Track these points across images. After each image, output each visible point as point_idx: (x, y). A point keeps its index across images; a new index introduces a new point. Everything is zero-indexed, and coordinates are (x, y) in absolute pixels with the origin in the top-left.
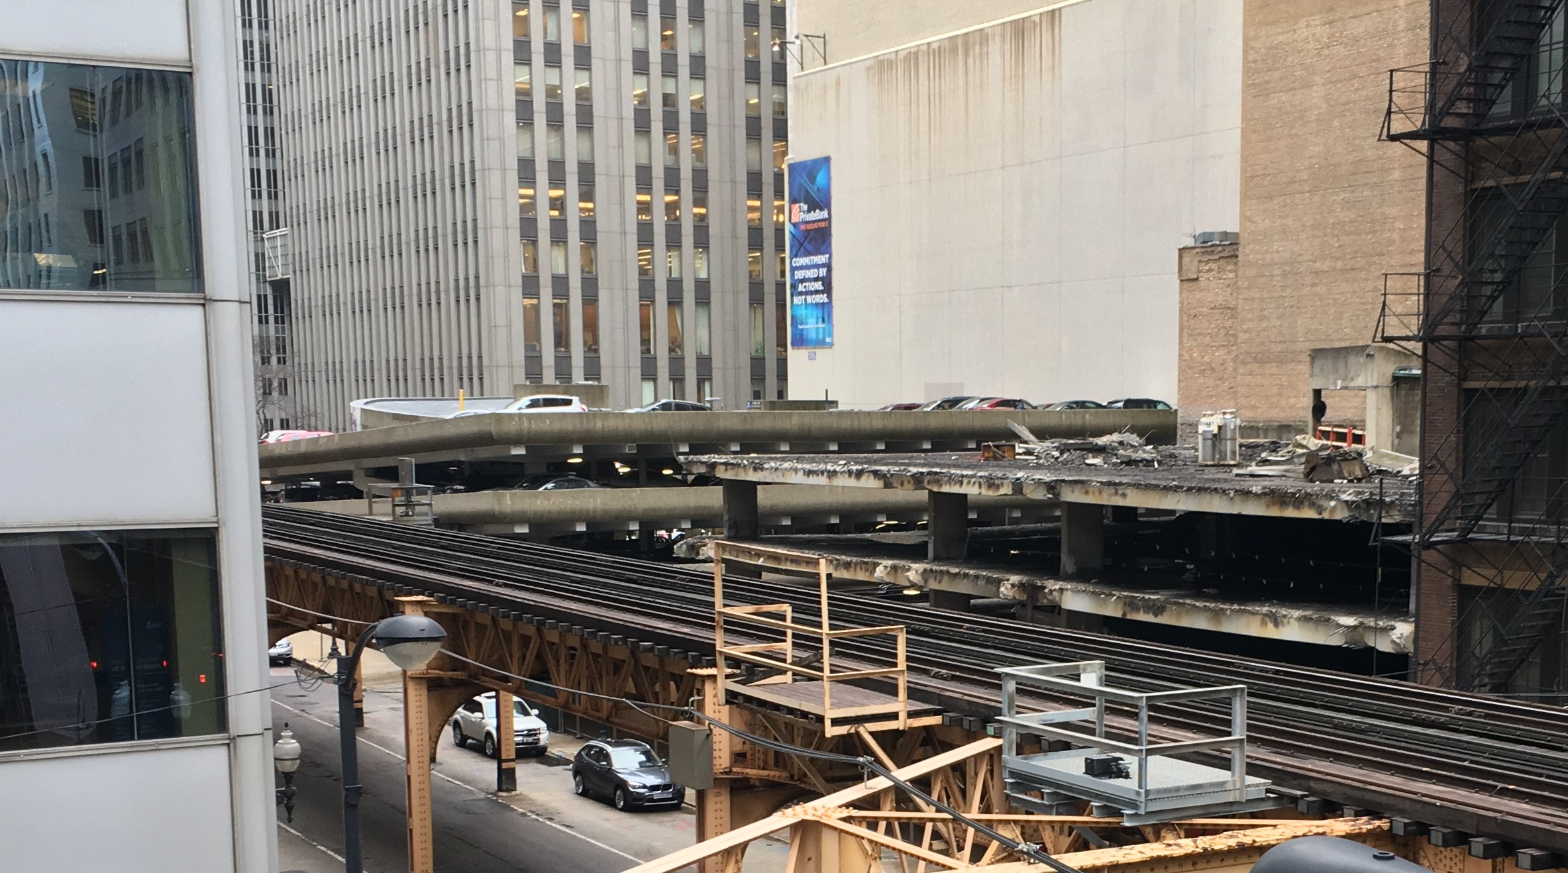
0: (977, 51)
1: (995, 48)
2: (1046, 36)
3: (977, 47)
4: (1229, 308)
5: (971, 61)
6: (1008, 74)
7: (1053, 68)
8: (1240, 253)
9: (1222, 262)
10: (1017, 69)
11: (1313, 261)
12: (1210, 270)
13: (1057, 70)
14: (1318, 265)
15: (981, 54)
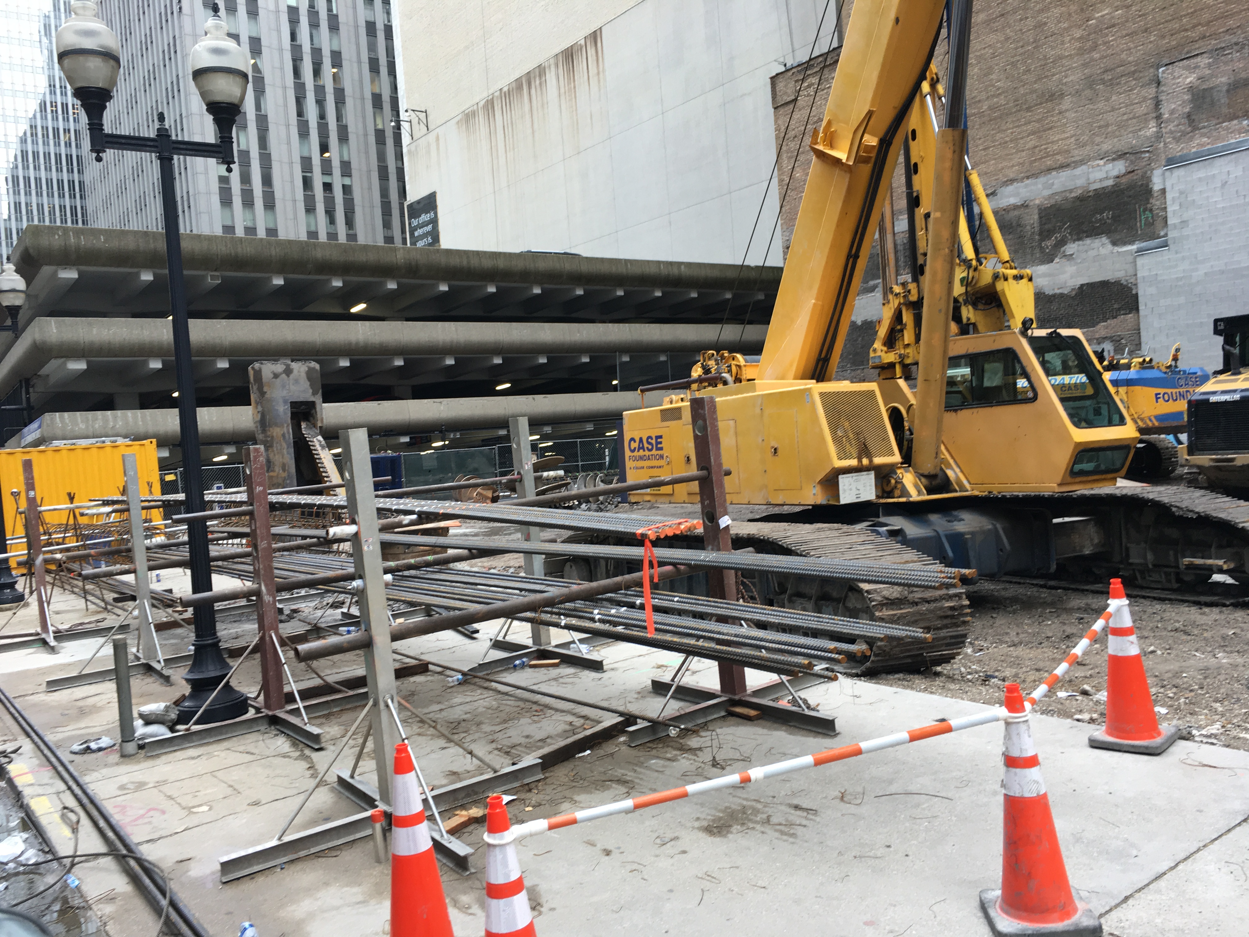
0: (538, 82)
1: (550, 76)
2: (591, 51)
3: (537, 79)
5: (533, 91)
6: (562, 90)
7: (598, 73)
9: (825, 72)
10: (569, 83)
12: (810, 86)
13: (601, 75)
15: (540, 84)
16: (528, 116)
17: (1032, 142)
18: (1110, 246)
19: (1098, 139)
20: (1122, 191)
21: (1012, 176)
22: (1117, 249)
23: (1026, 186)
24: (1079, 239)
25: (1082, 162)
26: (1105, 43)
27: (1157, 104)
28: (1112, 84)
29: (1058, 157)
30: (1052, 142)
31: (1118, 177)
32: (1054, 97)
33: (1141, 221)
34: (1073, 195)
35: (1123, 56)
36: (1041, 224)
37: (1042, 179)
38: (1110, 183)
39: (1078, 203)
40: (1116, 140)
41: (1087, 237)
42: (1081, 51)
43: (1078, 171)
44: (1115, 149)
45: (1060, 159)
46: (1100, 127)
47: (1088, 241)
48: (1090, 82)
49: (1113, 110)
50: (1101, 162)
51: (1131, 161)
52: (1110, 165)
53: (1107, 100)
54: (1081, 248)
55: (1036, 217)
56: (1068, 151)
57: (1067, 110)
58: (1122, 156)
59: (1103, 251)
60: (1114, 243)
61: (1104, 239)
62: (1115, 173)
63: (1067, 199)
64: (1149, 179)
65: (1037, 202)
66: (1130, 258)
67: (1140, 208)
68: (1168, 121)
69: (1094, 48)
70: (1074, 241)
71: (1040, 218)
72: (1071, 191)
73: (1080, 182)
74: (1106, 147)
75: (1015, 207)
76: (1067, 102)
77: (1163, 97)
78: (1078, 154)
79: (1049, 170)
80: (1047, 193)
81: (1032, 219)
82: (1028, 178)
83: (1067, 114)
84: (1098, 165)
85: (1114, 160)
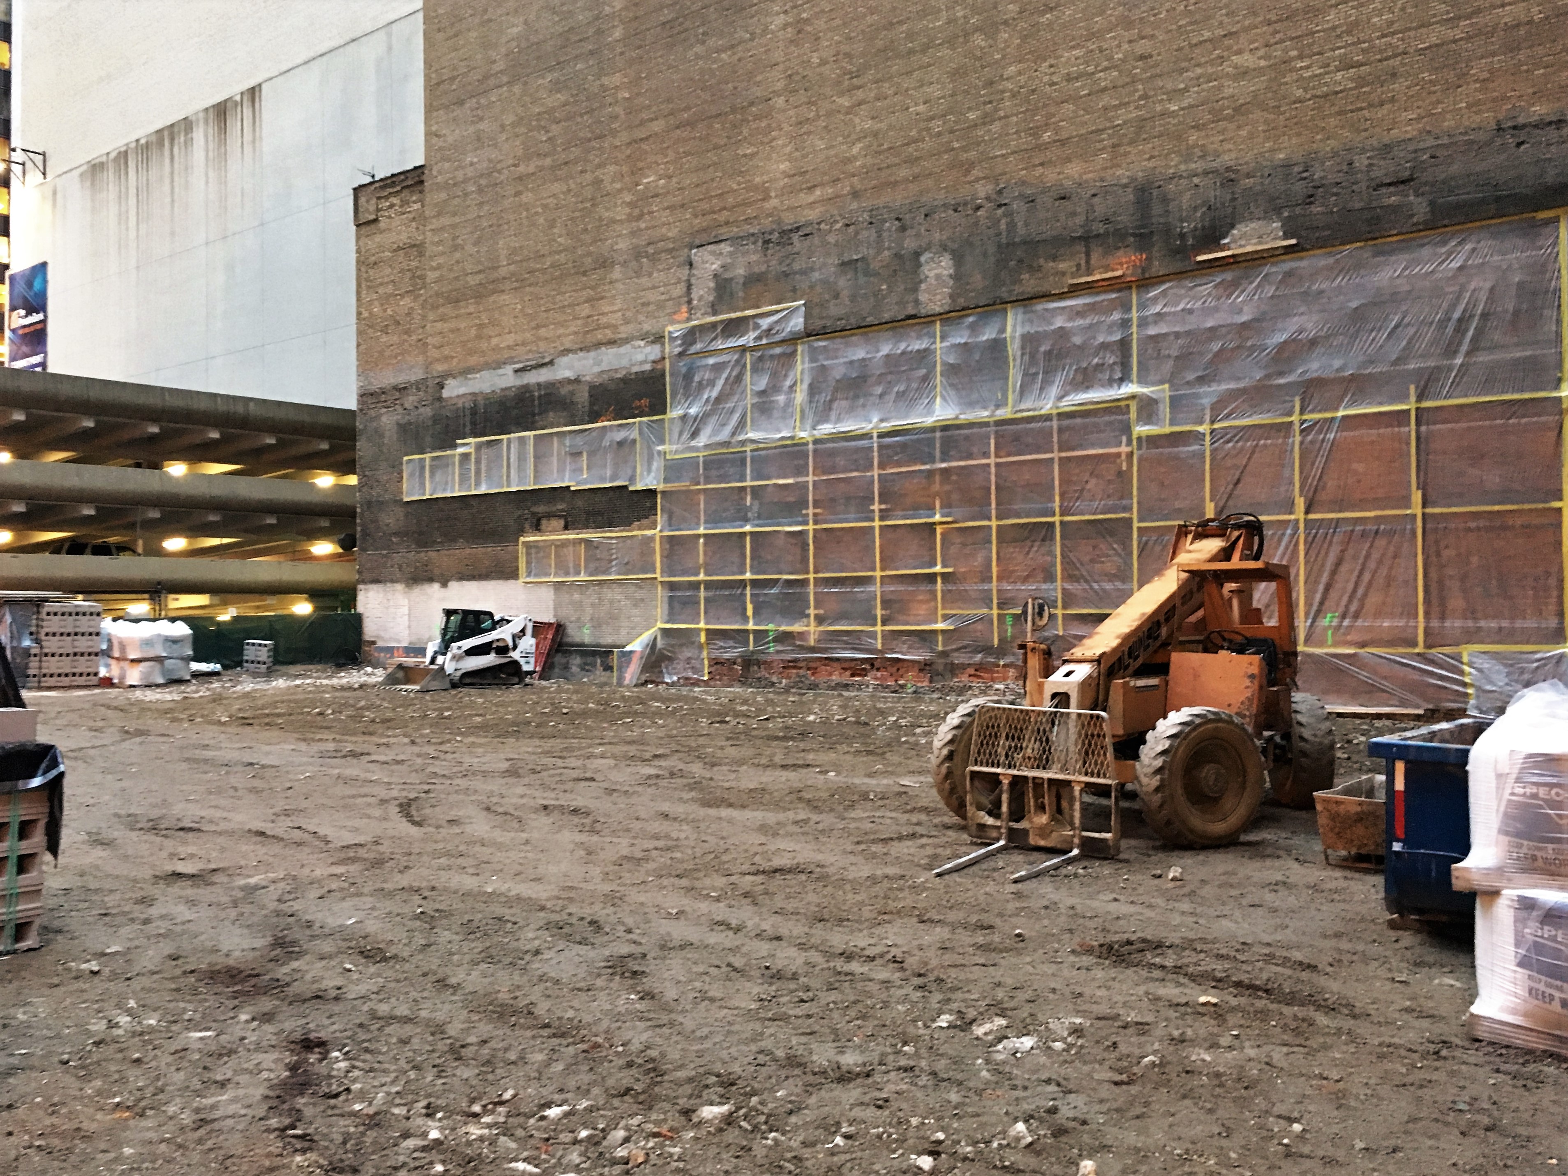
0: (182, 139)
1: (198, 135)
2: (247, 112)
3: (182, 135)
4: (414, 246)
5: (176, 150)
6: (211, 154)
7: (254, 142)
8: (424, 178)
9: (406, 193)
10: (219, 147)
11: (515, 165)
12: (392, 206)
13: (257, 144)
14: (522, 169)
15: (185, 142)
16: (167, 181)
17: (585, 310)
19: (641, 318)
20: (658, 378)
21: (568, 345)
23: (579, 360)
25: (626, 341)
26: (650, 213)
27: (689, 287)
28: (654, 259)
29: (608, 331)
30: (603, 314)
31: (654, 362)
32: (605, 264)
34: (619, 376)
35: (664, 229)
36: (592, 404)
37: (592, 354)
38: (648, 367)
39: (622, 385)
40: (653, 321)
42: (631, 218)
43: (623, 350)
44: (652, 331)
45: (609, 334)
46: (643, 304)
48: (638, 254)
49: (654, 287)
50: (642, 343)
52: (649, 349)
53: (650, 275)
55: (586, 395)
56: (615, 327)
57: (617, 281)
58: (657, 340)
62: (652, 357)
63: (612, 380)
65: (588, 378)
68: (698, 308)
69: (640, 217)
71: (591, 396)
72: (616, 370)
73: (625, 362)
74: (646, 327)
75: (569, 381)
76: (617, 273)
77: (693, 281)
78: (624, 331)
79: (598, 345)
80: (597, 369)
81: (583, 396)
82: (581, 349)
83: (617, 285)
84: (640, 346)
85: (653, 342)
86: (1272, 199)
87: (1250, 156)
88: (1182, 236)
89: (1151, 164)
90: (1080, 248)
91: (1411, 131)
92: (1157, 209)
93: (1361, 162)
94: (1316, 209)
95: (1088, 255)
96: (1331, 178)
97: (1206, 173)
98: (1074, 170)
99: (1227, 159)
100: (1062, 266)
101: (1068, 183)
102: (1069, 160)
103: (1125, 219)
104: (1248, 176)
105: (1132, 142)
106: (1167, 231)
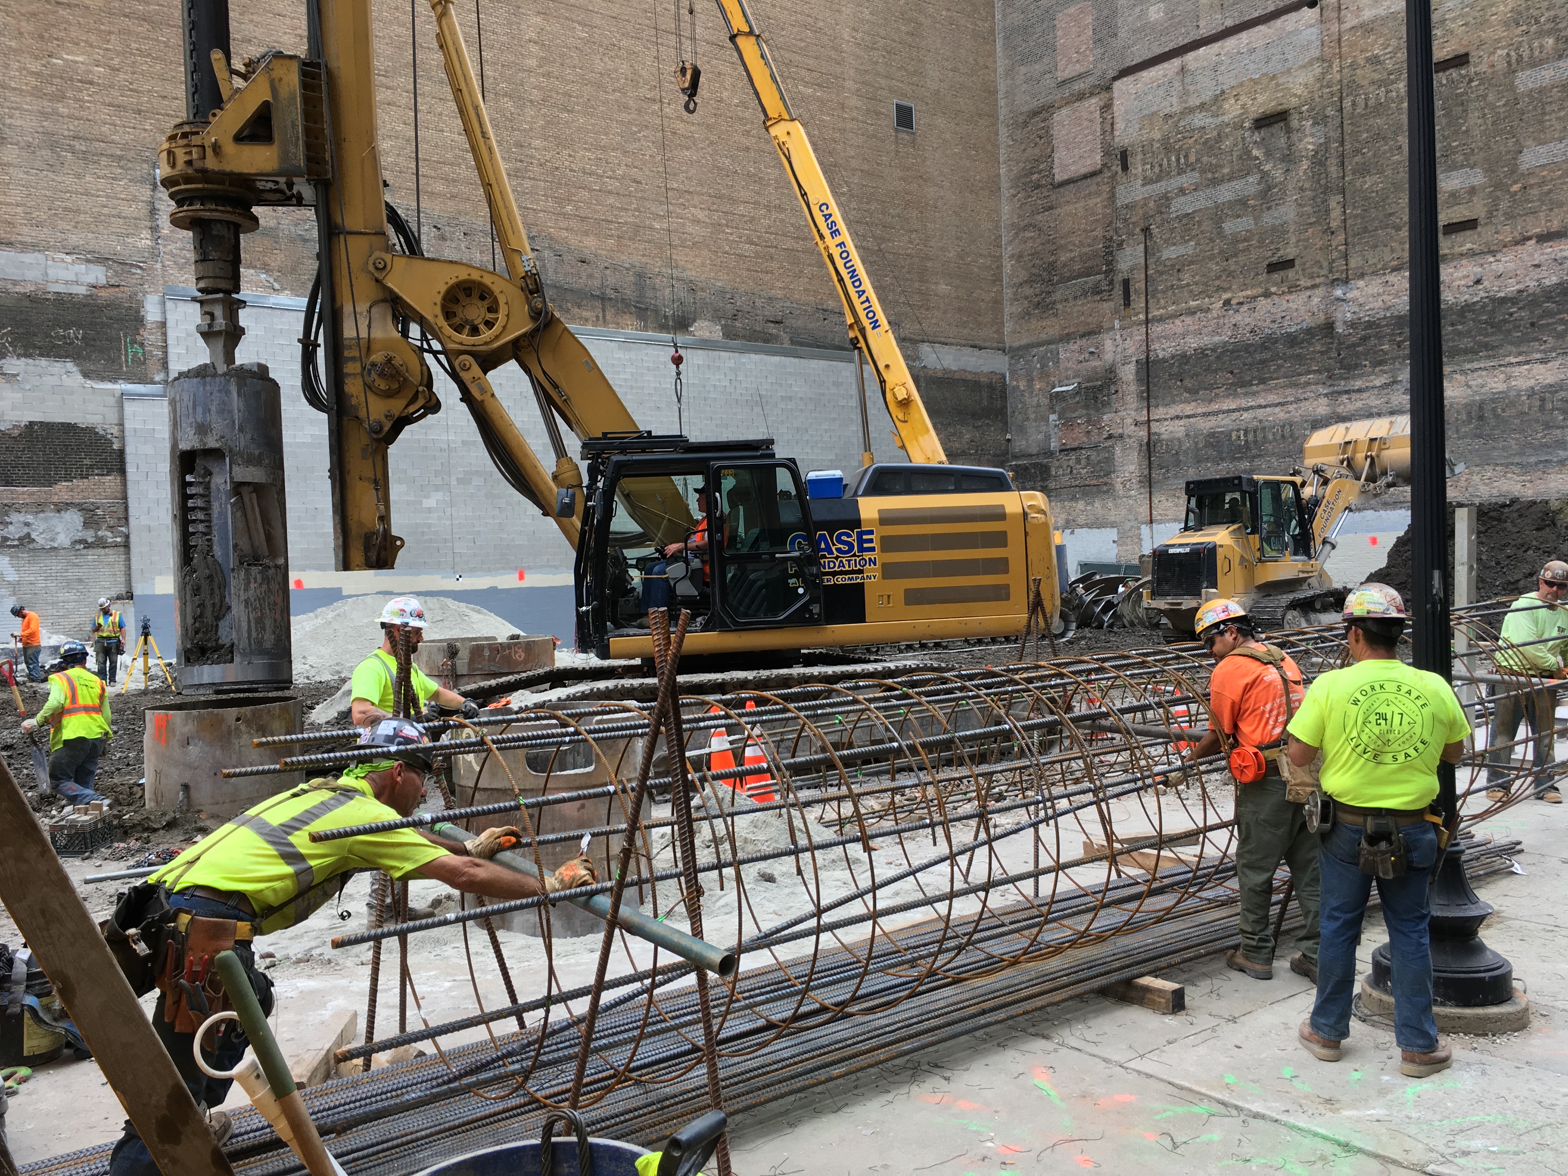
18: (80, 377)
19: (62, 225)
20: (100, 308)
22: (89, 383)
24: (26, 356)
25: (35, 247)
26: (77, 100)
27: (153, 212)
28: (86, 158)
31: (93, 286)
33: (126, 355)
34: (18, 289)
35: (105, 129)
38: (82, 290)
39: (27, 303)
40: (90, 235)
41: (41, 355)
42: (39, 94)
43: (29, 258)
44: (91, 248)
46: (65, 209)
47: (43, 362)
48: (51, 142)
50: (68, 258)
51: (116, 272)
52: (82, 267)
53: (79, 176)
54: (31, 368)
56: (11, 224)
57: (11, 164)
58: (101, 260)
59: (67, 381)
60: (86, 375)
61: (70, 366)
62: (91, 279)
63: (7, 293)
64: (140, 304)
66: (112, 401)
67: (125, 336)
69: (58, 98)
70: (19, 356)
72: (15, 283)
73: (32, 275)
74: (74, 239)
76: (10, 154)
78: (27, 234)
83: (12, 171)
84: (63, 260)
85: (88, 261)
86: (716, 311)
87: (703, 277)
88: (666, 317)
89: (644, 260)
90: (598, 304)
91: (780, 294)
92: (649, 294)
93: (759, 303)
94: (738, 324)
95: (604, 311)
96: (746, 308)
97: (678, 279)
98: (590, 243)
99: (691, 274)
100: (585, 314)
101: (586, 251)
102: (586, 233)
103: (629, 293)
104: (702, 289)
105: (630, 239)
106: (656, 312)
